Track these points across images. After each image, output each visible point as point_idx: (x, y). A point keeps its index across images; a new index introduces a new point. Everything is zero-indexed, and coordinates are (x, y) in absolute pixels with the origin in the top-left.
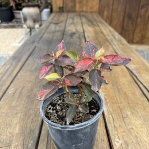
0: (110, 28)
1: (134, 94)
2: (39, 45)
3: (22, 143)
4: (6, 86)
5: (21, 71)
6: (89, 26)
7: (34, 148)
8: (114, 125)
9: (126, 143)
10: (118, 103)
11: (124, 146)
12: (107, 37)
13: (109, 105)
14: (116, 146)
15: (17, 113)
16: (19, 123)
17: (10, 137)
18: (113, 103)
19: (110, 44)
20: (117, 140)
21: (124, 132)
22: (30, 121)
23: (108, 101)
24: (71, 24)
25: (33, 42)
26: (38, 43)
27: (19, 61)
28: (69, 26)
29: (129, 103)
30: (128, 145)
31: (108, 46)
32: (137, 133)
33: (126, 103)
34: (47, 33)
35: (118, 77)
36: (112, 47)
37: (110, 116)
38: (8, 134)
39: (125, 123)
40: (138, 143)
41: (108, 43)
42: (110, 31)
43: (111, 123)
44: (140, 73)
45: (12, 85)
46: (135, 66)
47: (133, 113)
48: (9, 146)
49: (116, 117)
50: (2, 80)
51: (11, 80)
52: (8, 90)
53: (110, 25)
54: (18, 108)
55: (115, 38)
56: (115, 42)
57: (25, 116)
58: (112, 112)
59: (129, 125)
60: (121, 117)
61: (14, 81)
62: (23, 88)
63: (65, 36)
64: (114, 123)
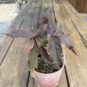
0: (70, 4)
1: (83, 52)
2: (26, 17)
3: (19, 82)
4: (9, 46)
6: (56, 3)
7: (26, 86)
8: (71, 73)
10: (74, 58)
11: (76, 85)
12: (67, 11)
13: (68, 59)
15: (15, 64)
16: (17, 70)
17: (13, 79)
18: (70, 58)
19: (70, 17)
20: (72, 81)
21: (77, 77)
22: (23, 69)
23: (67, 56)
24: (45, 2)
25: (22, 16)
26: (25, 16)
28: (44, 3)
29: (80, 58)
30: (78, 85)
31: (68, 18)
32: (84, 78)
33: (78, 58)
34: (31, 9)
35: (74, 41)
36: (71, 19)
37: (69, 67)
38: (12, 77)
39: (77, 71)
40: (84, 84)
41: (68, 16)
42: (69, 6)
43: (69, 71)
45: (11, 46)
46: (84, 32)
47: (82, 65)
48: (13, 84)
49: (72, 67)
50: (6, 42)
51: (11, 42)
52: (10, 49)
53: (69, 2)
55: (72, 12)
56: (73, 15)
57: (20, 66)
58: (70, 64)
59: (79, 73)
60: (75, 67)
61: (13, 43)
62: (18, 48)
63: (41, 11)
64: (71, 71)
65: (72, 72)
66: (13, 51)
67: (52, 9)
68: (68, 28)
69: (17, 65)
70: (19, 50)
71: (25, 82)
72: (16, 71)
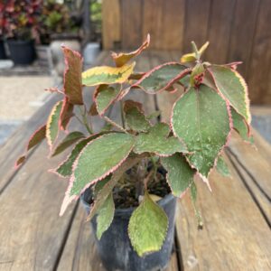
1: (229, 185)
3: (33, 258)
7: (51, 267)
8: (189, 235)
15: (28, 212)
16: (31, 227)
17: (14, 248)
20: (192, 257)
22: (48, 224)
29: (218, 200)
32: (228, 248)
33: (214, 200)
37: (184, 220)
40: (227, 264)
47: (223, 217)
58: (188, 213)
59: (214, 235)
62: (42, 173)
65: (192, 233)
69: (32, 214)
71: (49, 257)
72: (26, 229)
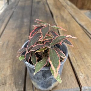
2: (16, 10)
5: (6, 29)
9: (87, 76)
10: (77, 49)
11: (86, 78)
12: (62, 3)
13: (71, 50)
14: (81, 78)
18: (74, 49)
21: (85, 68)
23: (70, 47)
25: (12, 8)
27: (3, 22)
30: (88, 77)
31: (64, 10)
34: (21, 2)
38: (3, 76)
39: (84, 62)
43: (74, 63)
44: (88, 28)
48: (5, 84)
49: (77, 58)
54: (7, 56)
57: (13, 61)
60: (81, 58)
63: (33, 4)
64: (77, 62)
66: (3, 45)
67: (46, 2)
68: (66, 20)
70: (10, 44)
